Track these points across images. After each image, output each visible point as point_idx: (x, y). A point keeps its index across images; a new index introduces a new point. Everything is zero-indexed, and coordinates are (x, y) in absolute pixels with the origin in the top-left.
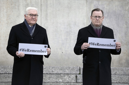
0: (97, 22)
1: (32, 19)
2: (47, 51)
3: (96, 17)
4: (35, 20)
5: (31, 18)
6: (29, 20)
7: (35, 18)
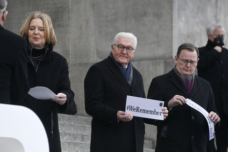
0: (187, 71)
1: (122, 55)
2: (164, 113)
3: (187, 61)
4: (126, 56)
5: (119, 52)
6: (117, 55)
7: (127, 54)
